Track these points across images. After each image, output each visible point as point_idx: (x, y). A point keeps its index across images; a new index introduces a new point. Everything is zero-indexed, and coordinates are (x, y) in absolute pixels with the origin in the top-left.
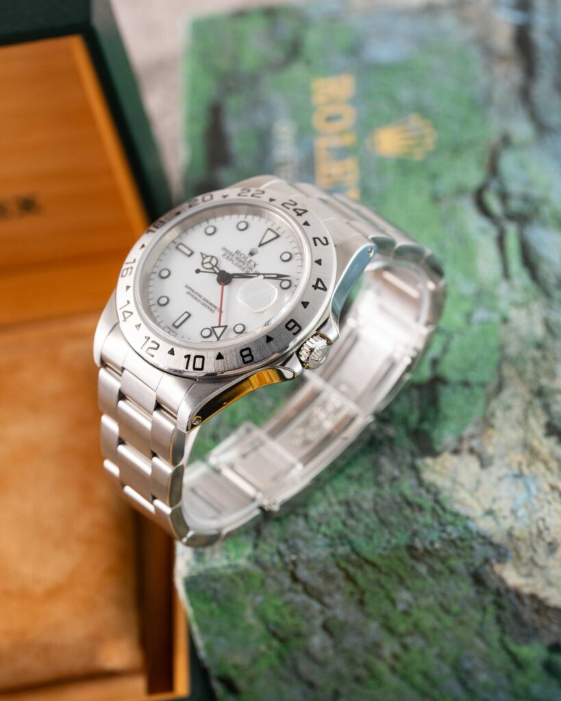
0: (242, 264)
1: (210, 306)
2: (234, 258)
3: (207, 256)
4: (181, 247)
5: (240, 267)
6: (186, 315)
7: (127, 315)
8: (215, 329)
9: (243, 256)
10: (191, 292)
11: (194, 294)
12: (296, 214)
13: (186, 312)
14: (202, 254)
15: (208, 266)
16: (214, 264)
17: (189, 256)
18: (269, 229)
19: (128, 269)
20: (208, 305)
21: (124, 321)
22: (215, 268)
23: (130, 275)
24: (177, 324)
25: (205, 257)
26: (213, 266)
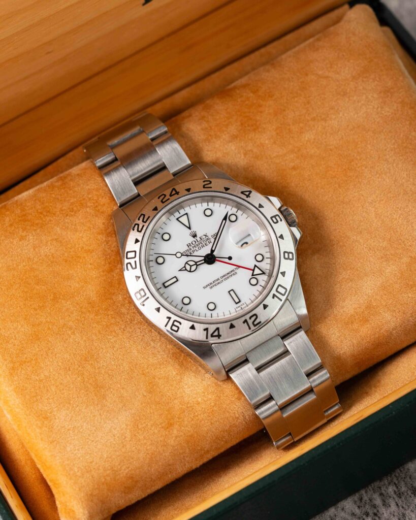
0: (201, 245)
1: (230, 274)
2: (193, 249)
3: (185, 267)
4: (166, 284)
5: (203, 246)
6: (232, 293)
7: (216, 333)
8: (255, 273)
9: (194, 243)
10: (211, 285)
11: (214, 284)
12: (176, 195)
13: (229, 292)
14: (180, 270)
15: (193, 268)
16: (194, 263)
17: (177, 280)
18: (177, 219)
19: (173, 325)
20: (228, 276)
21: (219, 338)
22: (198, 264)
23: (180, 323)
24: (237, 300)
25: (184, 269)
26: (196, 264)
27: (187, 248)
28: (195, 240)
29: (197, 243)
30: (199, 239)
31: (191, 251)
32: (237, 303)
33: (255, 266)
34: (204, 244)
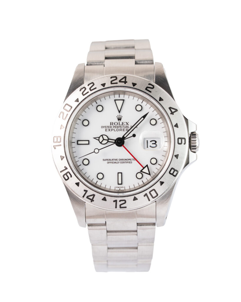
0: (120, 128)
1: (127, 161)
2: (113, 128)
3: (99, 138)
4: (79, 142)
5: (121, 130)
6: (120, 175)
7: (91, 197)
8: (143, 171)
9: (116, 124)
10: (109, 161)
11: (112, 161)
12: (124, 83)
13: (118, 173)
14: (94, 138)
15: (105, 142)
16: (107, 139)
17: (89, 144)
18: (115, 100)
19: (66, 174)
20: (125, 161)
21: (91, 202)
22: (109, 140)
23: (71, 176)
24: (120, 182)
25: (98, 139)
26: (108, 140)
27: (109, 125)
28: (118, 122)
29: (118, 125)
30: (121, 123)
31: (111, 128)
32: (118, 184)
33: (147, 166)
34: (122, 129)
